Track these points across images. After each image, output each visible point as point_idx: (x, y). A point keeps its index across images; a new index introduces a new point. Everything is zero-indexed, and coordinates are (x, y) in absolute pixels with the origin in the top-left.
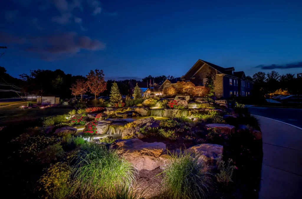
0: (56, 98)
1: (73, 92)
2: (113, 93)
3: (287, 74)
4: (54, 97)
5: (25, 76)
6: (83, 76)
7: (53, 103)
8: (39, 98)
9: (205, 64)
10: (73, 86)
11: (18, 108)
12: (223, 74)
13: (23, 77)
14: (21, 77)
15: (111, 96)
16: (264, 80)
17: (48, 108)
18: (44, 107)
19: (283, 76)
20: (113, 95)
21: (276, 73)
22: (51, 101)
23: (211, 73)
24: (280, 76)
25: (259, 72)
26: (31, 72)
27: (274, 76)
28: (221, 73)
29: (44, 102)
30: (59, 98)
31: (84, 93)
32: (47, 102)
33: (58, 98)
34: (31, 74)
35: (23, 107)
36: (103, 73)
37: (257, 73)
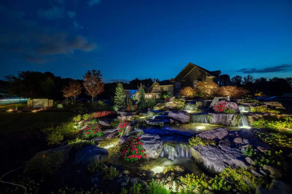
0: (49, 100)
1: (65, 94)
2: (118, 94)
3: (261, 78)
4: (47, 99)
5: (11, 78)
6: (72, 79)
7: (46, 105)
8: (29, 101)
9: (195, 67)
10: (65, 88)
11: (4, 112)
12: (213, 77)
13: (9, 78)
14: (7, 78)
15: (116, 98)
16: (241, 83)
17: (41, 111)
18: (36, 111)
19: (257, 79)
20: (118, 97)
21: (251, 77)
22: (43, 103)
23: (202, 75)
24: (255, 80)
25: (237, 76)
26: (19, 73)
27: (249, 79)
28: (211, 75)
29: (36, 104)
30: (53, 100)
31: (77, 95)
32: (39, 105)
33: (51, 100)
34: (19, 75)
35: (11, 110)
36: (101, 74)
37: (235, 76)
